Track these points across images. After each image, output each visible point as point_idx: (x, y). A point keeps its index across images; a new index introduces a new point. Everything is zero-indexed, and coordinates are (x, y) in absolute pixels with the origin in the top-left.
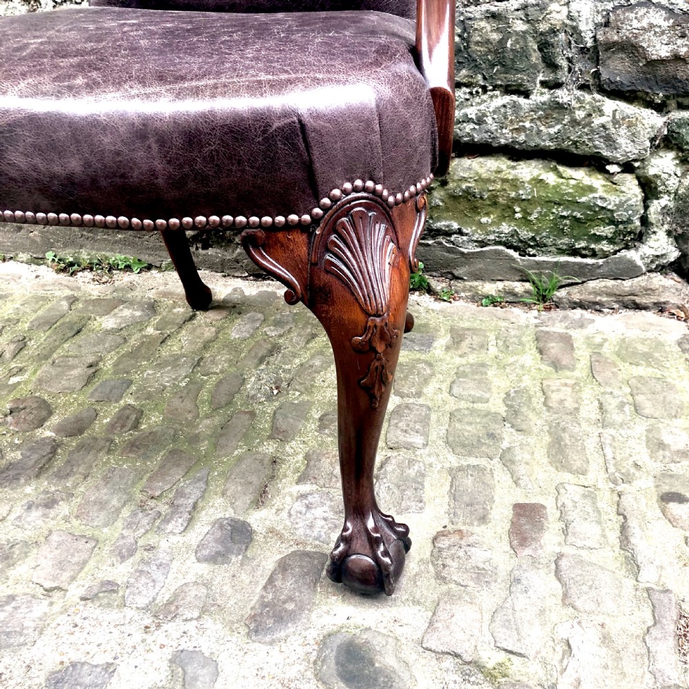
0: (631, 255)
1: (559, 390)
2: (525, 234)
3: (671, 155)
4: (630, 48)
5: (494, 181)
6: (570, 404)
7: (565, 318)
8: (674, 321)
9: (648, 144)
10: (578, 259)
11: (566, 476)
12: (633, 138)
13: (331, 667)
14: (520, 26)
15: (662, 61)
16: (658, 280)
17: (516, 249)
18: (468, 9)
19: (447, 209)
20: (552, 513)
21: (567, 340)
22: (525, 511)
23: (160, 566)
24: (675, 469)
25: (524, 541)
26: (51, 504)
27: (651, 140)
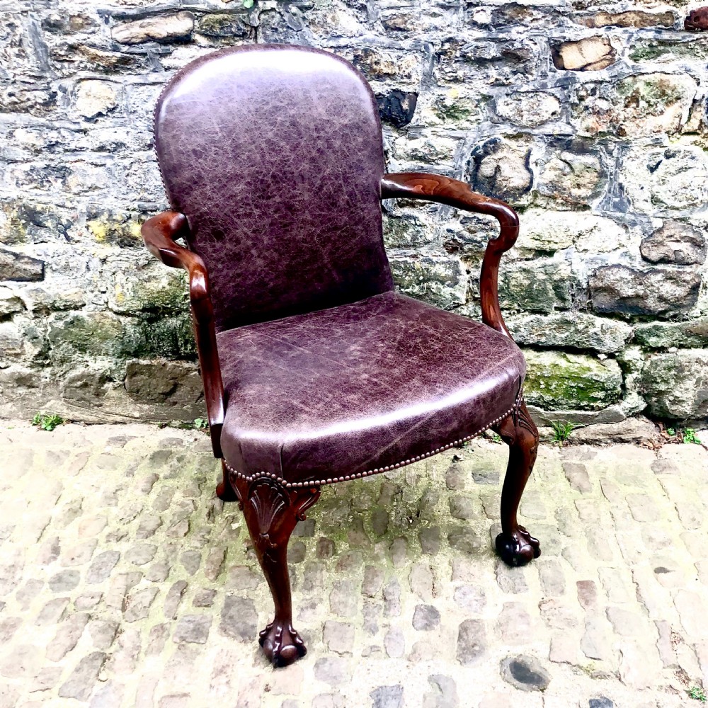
0: (616, 408)
1: (586, 507)
2: (548, 398)
3: (638, 347)
4: (609, 290)
6: (594, 517)
7: (578, 452)
8: (647, 450)
9: (624, 343)
10: (583, 412)
11: (601, 563)
12: (614, 339)
14: (541, 277)
15: (629, 297)
16: (634, 423)
17: (541, 407)
18: (507, 265)
21: (582, 469)
22: (584, 585)
23: (397, 635)
24: (660, 553)
25: (587, 602)
26: (313, 606)
27: (625, 340)
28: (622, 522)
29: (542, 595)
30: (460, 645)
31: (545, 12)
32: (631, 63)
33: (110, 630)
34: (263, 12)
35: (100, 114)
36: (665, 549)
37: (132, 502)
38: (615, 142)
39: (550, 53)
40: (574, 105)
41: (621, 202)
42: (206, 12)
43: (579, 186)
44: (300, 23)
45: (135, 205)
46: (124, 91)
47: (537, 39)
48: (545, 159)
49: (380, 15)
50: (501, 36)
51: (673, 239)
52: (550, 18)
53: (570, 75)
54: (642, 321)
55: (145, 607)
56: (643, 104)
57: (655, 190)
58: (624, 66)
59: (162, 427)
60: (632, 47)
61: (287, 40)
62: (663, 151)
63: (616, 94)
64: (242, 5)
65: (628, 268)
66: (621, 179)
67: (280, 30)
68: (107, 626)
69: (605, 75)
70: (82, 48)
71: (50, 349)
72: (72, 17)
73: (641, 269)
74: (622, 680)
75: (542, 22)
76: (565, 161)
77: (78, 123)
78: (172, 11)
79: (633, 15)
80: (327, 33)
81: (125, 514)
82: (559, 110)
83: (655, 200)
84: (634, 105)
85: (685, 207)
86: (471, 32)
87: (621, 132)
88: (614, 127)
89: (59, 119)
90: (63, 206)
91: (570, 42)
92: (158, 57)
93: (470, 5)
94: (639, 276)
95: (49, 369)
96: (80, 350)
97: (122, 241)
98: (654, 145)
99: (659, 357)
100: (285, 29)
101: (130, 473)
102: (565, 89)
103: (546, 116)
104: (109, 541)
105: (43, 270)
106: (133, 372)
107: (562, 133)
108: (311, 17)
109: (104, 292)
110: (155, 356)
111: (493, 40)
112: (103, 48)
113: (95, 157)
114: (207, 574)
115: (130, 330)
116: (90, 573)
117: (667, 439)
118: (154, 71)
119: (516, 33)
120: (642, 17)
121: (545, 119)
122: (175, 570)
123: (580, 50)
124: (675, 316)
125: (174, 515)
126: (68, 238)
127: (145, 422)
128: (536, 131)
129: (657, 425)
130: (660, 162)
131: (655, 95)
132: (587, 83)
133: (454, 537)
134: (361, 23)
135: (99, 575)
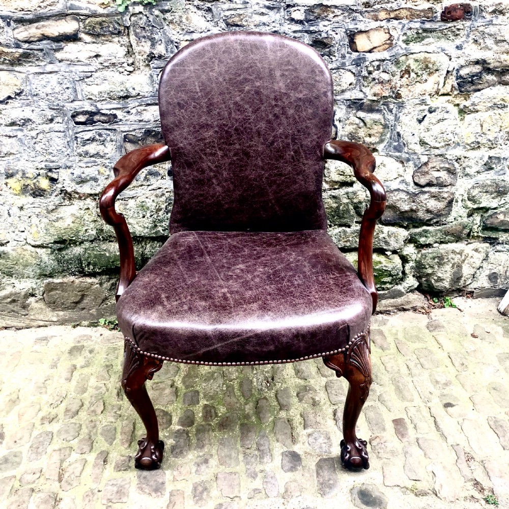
0: (399, 287)
1: (389, 362)
3: (412, 245)
4: (393, 207)
6: (396, 369)
7: (376, 320)
8: (421, 315)
9: (403, 243)
11: (406, 404)
12: (397, 241)
13: (358, 501)
14: (345, 201)
15: (406, 212)
16: (411, 296)
20: (407, 421)
21: (381, 333)
22: (398, 423)
23: (272, 478)
24: (445, 392)
25: (403, 435)
26: (206, 461)
27: (404, 241)
28: (415, 371)
29: (371, 434)
30: (319, 481)
31: (343, 10)
32: (404, 46)
33: (51, 500)
34: (133, 15)
35: (9, 98)
36: (448, 388)
37: (58, 389)
38: (394, 103)
39: (347, 40)
40: (365, 78)
41: (399, 145)
42: (88, 16)
43: (370, 136)
44: (162, 23)
45: (43, 165)
46: (27, 79)
47: (338, 31)
48: (345, 117)
49: (222, 15)
50: (312, 28)
51: (435, 169)
52: (346, 14)
53: (362, 56)
54: (415, 227)
55: (76, 477)
56: (413, 75)
57: (422, 136)
58: (399, 48)
59: (74, 327)
60: (405, 34)
61: (153, 36)
62: (427, 108)
63: (394, 68)
64: (117, 10)
65: (404, 191)
66: (399, 129)
67: (147, 28)
68: (48, 497)
69: (386, 55)
73: (414, 191)
74: (438, 495)
75: (341, 18)
76: (360, 118)
78: (61, 16)
79: (405, 11)
80: (183, 30)
81: (54, 399)
82: (354, 82)
83: (423, 143)
84: (407, 76)
85: (443, 147)
86: (290, 26)
87: (398, 96)
88: (393, 92)
91: (361, 32)
92: (52, 52)
93: (288, 6)
94: (413, 196)
96: (7, 275)
97: (34, 193)
98: (421, 104)
99: (427, 251)
100: (151, 28)
101: (54, 366)
102: (358, 66)
103: (345, 86)
104: (43, 424)
106: (50, 288)
107: (357, 98)
108: (170, 18)
109: (23, 232)
110: (65, 276)
111: (306, 32)
112: (8, 46)
113: (8, 130)
114: (123, 444)
115: (45, 258)
116: (30, 452)
117: (433, 306)
118: (51, 63)
119: (323, 27)
120: (411, 12)
121: (344, 88)
122: (97, 442)
123: (368, 37)
124: (437, 222)
125: (91, 397)
127: (62, 324)
128: (339, 98)
129: (426, 297)
130: (425, 116)
131: (421, 68)
132: (374, 61)
133: (301, 394)
134: (208, 21)
135: (37, 453)
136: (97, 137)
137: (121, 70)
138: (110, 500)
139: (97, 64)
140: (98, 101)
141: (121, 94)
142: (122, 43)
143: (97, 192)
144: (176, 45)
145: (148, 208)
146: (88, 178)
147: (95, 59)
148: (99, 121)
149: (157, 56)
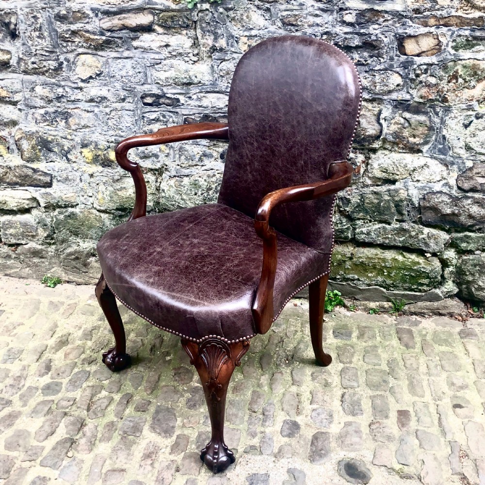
0: (437, 291)
1: (409, 359)
2: (389, 282)
3: (453, 250)
4: (435, 209)
5: (375, 259)
6: (415, 366)
7: (409, 320)
8: (457, 322)
9: (443, 246)
10: (413, 293)
11: (416, 399)
12: (437, 244)
13: (343, 472)
14: (387, 198)
15: (448, 215)
16: (449, 302)
17: (384, 288)
18: (363, 189)
19: (352, 270)
20: (412, 414)
21: (410, 332)
22: (403, 415)
23: (269, 439)
24: (458, 394)
25: (403, 425)
27: (444, 245)
28: (433, 371)
29: (372, 418)
30: (311, 449)
31: (393, 15)
32: (453, 52)
33: (78, 423)
34: (201, 11)
35: (91, 77)
36: (462, 391)
37: (101, 338)
38: (441, 107)
39: (396, 43)
40: (412, 80)
41: (444, 147)
42: (162, 11)
43: (414, 136)
44: (225, 19)
45: (113, 139)
46: (107, 63)
47: (387, 34)
48: (391, 117)
49: (279, 15)
50: (362, 31)
51: (480, 175)
52: (396, 19)
53: (409, 59)
54: (457, 231)
55: (102, 409)
56: (460, 80)
57: (468, 140)
58: (448, 54)
60: (454, 41)
61: (216, 31)
62: (474, 113)
63: (442, 73)
64: (186, 6)
65: (447, 194)
66: (444, 132)
67: (212, 23)
68: (76, 421)
69: (434, 59)
70: (80, 33)
71: (55, 233)
72: (74, 12)
73: (457, 195)
74: (422, 481)
75: (390, 22)
76: (405, 119)
77: (77, 83)
78: (140, 10)
79: (455, 19)
80: (243, 26)
81: (96, 346)
82: (402, 83)
83: (468, 148)
84: (454, 81)
86: (341, 28)
87: (445, 100)
88: (440, 96)
89: (64, 80)
90: (66, 138)
91: (410, 36)
92: (130, 40)
93: (341, 9)
94: (455, 200)
95: (53, 247)
96: (74, 234)
97: (103, 163)
98: (468, 110)
99: (468, 257)
100: (215, 23)
102: (406, 69)
103: (392, 87)
104: (83, 364)
105: (51, 180)
107: (404, 99)
108: (233, 16)
109: (91, 197)
111: (357, 34)
112: (94, 33)
113: (87, 106)
114: (146, 390)
115: (107, 222)
116: (69, 384)
117: (472, 315)
118: (127, 49)
119: (373, 30)
120: (461, 20)
121: (391, 89)
122: (125, 386)
124: (480, 229)
125: (128, 348)
126: (68, 160)
128: (385, 97)
129: (466, 305)
130: (472, 122)
131: (469, 74)
132: (421, 65)
133: (315, 374)
134: (266, 20)
135: (74, 386)
136: (161, 118)
137: (187, 59)
138: (125, 432)
139: (166, 53)
140: (165, 86)
141: (185, 81)
142: (189, 35)
143: (157, 168)
144: (236, 39)
145: (200, 187)
146: (151, 154)
147: (165, 48)
148: (164, 104)
149: (218, 48)
